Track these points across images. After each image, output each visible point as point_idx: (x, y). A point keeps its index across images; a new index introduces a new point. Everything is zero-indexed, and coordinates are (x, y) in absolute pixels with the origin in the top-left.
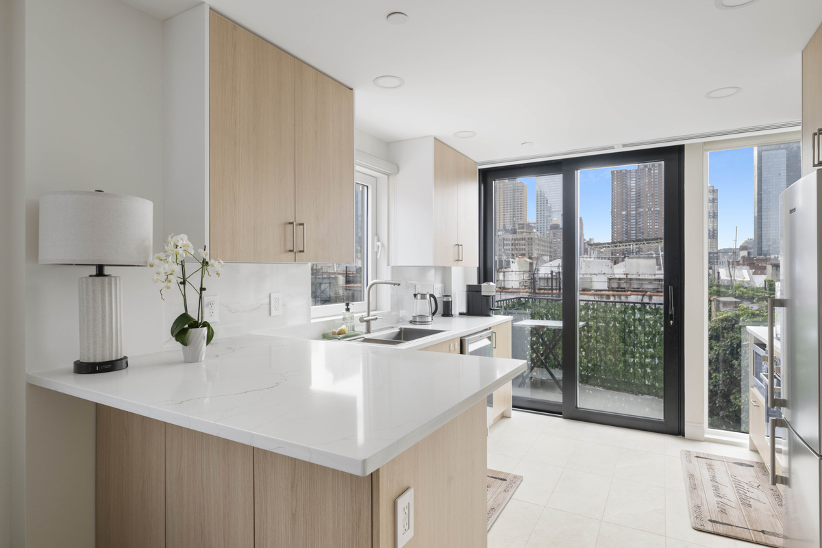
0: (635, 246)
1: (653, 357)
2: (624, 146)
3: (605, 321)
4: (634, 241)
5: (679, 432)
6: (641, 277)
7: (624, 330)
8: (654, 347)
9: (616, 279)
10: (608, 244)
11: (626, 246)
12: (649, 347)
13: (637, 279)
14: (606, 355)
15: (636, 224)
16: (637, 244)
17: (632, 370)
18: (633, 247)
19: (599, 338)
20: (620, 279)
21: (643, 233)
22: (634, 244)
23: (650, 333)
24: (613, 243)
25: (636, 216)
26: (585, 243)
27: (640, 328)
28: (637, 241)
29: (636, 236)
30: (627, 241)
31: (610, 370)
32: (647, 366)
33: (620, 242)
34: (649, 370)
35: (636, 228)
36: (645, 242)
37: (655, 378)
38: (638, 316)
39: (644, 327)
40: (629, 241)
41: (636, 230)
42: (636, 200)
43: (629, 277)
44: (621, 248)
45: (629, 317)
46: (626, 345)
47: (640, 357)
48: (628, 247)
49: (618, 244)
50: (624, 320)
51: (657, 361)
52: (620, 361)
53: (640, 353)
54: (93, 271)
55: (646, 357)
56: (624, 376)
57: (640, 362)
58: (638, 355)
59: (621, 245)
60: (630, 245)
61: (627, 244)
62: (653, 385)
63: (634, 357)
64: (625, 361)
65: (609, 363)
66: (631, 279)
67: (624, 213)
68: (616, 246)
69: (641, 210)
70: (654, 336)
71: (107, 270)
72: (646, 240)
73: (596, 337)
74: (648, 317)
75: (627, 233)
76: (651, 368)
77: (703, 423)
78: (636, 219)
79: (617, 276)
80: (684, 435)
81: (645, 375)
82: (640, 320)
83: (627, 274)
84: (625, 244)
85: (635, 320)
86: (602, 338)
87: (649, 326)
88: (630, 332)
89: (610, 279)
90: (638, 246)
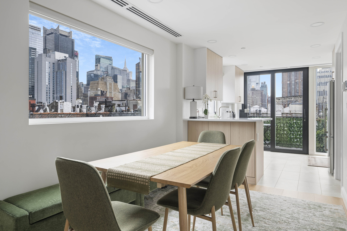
0: (294, 99)
1: (300, 135)
2: (290, 67)
3: (283, 124)
4: (293, 97)
5: (307, 153)
6: (297, 112)
7: (290, 126)
8: (301, 132)
9: (285, 113)
10: (281, 98)
11: (290, 99)
12: (298, 132)
13: (295, 113)
14: (283, 135)
15: (295, 88)
16: (295, 98)
17: (292, 140)
18: (293, 99)
19: (281, 129)
20: (287, 113)
21: (298, 93)
22: (294, 98)
23: (299, 127)
24: (283, 97)
25: (295, 84)
26: (268, 98)
27: (295, 125)
28: (295, 96)
29: (295, 94)
30: (290, 97)
31: (285, 141)
32: (298, 138)
33: (287, 97)
34: (298, 140)
35: (295, 90)
36: (299, 97)
37: (300, 142)
38: (295, 121)
39: (297, 125)
40: (291, 96)
41: (295, 91)
42: (295, 75)
43: (291, 112)
44: (288, 100)
45: (292, 122)
46: (290, 131)
47: (296, 136)
48: (291, 99)
49: (286, 98)
50: (290, 123)
51: (301, 136)
52: (288, 137)
53: (295, 134)
54: (192, 100)
55: (298, 135)
56: (290, 142)
57: (296, 137)
58: (295, 135)
59: (287, 98)
60: (291, 98)
61: (290, 98)
62: (300, 145)
63: (293, 135)
64: (290, 137)
65: (284, 138)
66: (292, 113)
67: (288, 82)
68: (285, 99)
69: (297, 81)
70: (300, 128)
71: (195, 100)
72: (299, 96)
73: (280, 129)
74: (298, 121)
75: (290, 92)
76: (299, 139)
77: (314, 150)
78: (295, 86)
79: (286, 112)
80: (308, 154)
81: (297, 141)
82: (295, 123)
83: (290, 111)
84: (289, 98)
85: (294, 123)
86: (282, 130)
87: (299, 125)
88: (292, 127)
89: (283, 113)
90: (295, 99)
